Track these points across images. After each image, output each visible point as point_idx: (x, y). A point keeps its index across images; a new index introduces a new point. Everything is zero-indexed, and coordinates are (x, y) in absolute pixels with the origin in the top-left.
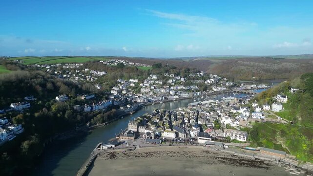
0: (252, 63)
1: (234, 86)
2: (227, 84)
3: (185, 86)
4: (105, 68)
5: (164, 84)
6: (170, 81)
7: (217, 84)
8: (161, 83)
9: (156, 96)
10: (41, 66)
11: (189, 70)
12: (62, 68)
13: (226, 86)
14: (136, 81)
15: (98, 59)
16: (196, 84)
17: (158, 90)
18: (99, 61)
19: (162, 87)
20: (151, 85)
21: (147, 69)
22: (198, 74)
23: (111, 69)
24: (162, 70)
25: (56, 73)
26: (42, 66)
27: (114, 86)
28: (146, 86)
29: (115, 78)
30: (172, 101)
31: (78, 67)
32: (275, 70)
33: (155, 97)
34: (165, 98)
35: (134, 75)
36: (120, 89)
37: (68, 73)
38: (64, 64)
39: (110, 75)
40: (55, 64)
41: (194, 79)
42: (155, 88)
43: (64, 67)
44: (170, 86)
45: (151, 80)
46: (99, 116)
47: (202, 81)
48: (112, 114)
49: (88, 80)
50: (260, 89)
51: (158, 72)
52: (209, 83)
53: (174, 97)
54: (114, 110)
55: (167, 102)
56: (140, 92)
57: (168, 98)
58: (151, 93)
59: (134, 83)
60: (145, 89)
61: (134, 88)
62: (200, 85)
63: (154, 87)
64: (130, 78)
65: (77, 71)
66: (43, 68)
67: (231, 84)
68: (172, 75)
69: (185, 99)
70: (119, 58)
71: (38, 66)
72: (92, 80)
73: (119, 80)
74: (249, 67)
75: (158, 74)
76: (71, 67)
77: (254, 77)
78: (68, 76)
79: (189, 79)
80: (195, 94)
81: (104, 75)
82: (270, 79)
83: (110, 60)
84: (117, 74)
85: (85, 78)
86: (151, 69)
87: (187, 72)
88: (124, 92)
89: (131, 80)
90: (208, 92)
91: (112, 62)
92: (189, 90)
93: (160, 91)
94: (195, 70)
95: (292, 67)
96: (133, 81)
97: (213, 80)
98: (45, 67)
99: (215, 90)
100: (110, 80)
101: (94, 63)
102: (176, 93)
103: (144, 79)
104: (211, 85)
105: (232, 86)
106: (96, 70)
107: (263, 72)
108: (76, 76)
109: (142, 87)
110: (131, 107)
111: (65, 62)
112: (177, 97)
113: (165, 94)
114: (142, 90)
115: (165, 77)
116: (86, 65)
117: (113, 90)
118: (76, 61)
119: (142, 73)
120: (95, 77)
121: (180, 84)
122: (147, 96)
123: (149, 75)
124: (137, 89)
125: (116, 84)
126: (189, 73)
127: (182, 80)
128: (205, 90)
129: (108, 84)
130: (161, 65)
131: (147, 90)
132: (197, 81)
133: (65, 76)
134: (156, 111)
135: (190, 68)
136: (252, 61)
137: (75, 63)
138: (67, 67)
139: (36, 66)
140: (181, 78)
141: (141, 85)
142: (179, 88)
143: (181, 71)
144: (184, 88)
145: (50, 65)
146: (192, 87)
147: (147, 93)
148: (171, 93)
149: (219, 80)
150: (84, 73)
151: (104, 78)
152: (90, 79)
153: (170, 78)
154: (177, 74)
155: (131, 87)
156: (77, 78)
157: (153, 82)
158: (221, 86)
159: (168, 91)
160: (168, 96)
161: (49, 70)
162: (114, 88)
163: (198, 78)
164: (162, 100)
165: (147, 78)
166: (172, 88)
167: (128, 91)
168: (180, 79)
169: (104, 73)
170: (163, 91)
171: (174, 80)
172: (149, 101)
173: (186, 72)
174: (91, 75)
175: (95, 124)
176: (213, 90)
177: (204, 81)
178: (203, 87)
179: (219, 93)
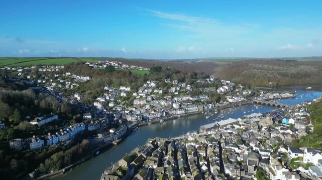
0: (266, 66)
1: (253, 95)
2: (245, 93)
3: (192, 96)
4: (90, 72)
5: (165, 93)
6: (173, 89)
7: (232, 92)
8: (161, 92)
9: (155, 111)
10: (11, 68)
11: (196, 75)
12: (37, 72)
13: (243, 96)
14: (129, 89)
15: (84, 60)
16: (206, 94)
17: (157, 102)
18: (84, 63)
19: (162, 97)
20: (147, 95)
21: (143, 73)
22: (208, 80)
23: (98, 74)
24: (162, 74)
25: (29, 77)
26: (13, 69)
27: (99, 96)
28: (141, 97)
29: (101, 85)
30: (176, 118)
31: (57, 70)
32: (293, 74)
33: (153, 112)
34: (167, 113)
35: (126, 81)
36: (106, 100)
37: (44, 78)
38: (41, 66)
39: (96, 80)
40: (29, 67)
41: (203, 86)
42: (153, 99)
43: (40, 70)
44: (173, 96)
45: (148, 88)
46: (54, 157)
47: (213, 89)
48: (81, 150)
49: (67, 87)
50: (284, 98)
51: (156, 77)
52: (222, 92)
53: (179, 112)
54: (85, 142)
55: (170, 119)
56: (132, 105)
57: (171, 113)
58: (148, 107)
59: (126, 92)
60: (140, 101)
61: (125, 99)
62: (211, 95)
63: (152, 97)
64: (121, 85)
65: (55, 76)
66: (13, 71)
67: (250, 92)
68: (175, 82)
69: (193, 114)
70: (111, 60)
71: (9, 69)
72: (72, 87)
73: (106, 88)
74: (263, 71)
75: (157, 80)
76: (49, 70)
77: (270, 83)
78: (44, 82)
79: (196, 87)
80: (206, 108)
81: (88, 81)
82: (289, 85)
83: (100, 62)
84: (104, 80)
85: (64, 84)
86: (148, 73)
87: (194, 77)
88: (111, 105)
89: (122, 88)
90: (223, 103)
91: (101, 64)
92: (197, 102)
93: (159, 103)
94: (204, 76)
95: (311, 71)
96: (125, 89)
97: (226, 87)
98: (16, 71)
99: (230, 100)
100: (94, 88)
101: (78, 65)
102: (180, 105)
103: (139, 87)
104: (226, 93)
105: (251, 96)
106: (79, 74)
107: (280, 77)
108: (53, 82)
109: (135, 98)
110: (115, 134)
111: (42, 64)
112: (183, 112)
113: (166, 107)
114: (136, 102)
115: (166, 84)
116: (68, 68)
117: (98, 101)
118: (57, 63)
119: (136, 78)
120: (77, 83)
121: (185, 93)
122: (142, 111)
123: (145, 81)
124: (129, 100)
125: (101, 93)
126: (196, 78)
127: (188, 88)
128: (218, 101)
129: (91, 93)
130: (160, 68)
131: (142, 102)
132: (207, 90)
133: (39, 81)
134: (153, 143)
135: (197, 71)
136: (266, 64)
137: (55, 65)
138: (44, 70)
139: (6, 69)
140: (186, 85)
141: (135, 94)
142: (185, 99)
143: (186, 76)
144: (191, 99)
145: (23, 67)
146: (201, 97)
147: (141, 107)
148: (175, 106)
149: (234, 87)
150: (64, 78)
151: (87, 85)
152: (70, 86)
153: (172, 86)
154: (182, 81)
155: (121, 97)
156: (54, 84)
157: (151, 90)
158: (237, 96)
159: (170, 103)
160: (171, 111)
161: (20, 74)
162: (98, 99)
163: (208, 86)
164: (162, 116)
165: (142, 85)
166: (176, 99)
167: (116, 103)
168: (186, 87)
169: (88, 78)
170: (163, 103)
171: (178, 89)
172: (144, 119)
173: (192, 78)
174: (72, 80)
175: (47, 172)
176: (228, 101)
177: (216, 89)
178: (215, 98)
179: (236, 105)
